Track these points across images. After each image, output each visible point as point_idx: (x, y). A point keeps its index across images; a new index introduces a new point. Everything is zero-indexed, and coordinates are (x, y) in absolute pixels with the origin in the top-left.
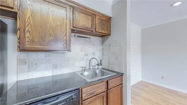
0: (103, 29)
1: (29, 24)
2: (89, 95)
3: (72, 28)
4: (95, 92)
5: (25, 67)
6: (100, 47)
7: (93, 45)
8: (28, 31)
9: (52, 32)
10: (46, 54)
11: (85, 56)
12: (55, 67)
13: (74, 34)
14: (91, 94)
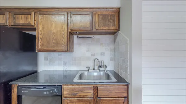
0: (106, 26)
1: (41, 33)
2: (70, 94)
3: (70, 31)
4: (78, 93)
5: (48, 62)
6: (112, 47)
7: (101, 44)
8: (41, 39)
9: (54, 37)
10: (59, 54)
11: (91, 56)
12: (65, 64)
13: (77, 36)
14: (73, 94)
